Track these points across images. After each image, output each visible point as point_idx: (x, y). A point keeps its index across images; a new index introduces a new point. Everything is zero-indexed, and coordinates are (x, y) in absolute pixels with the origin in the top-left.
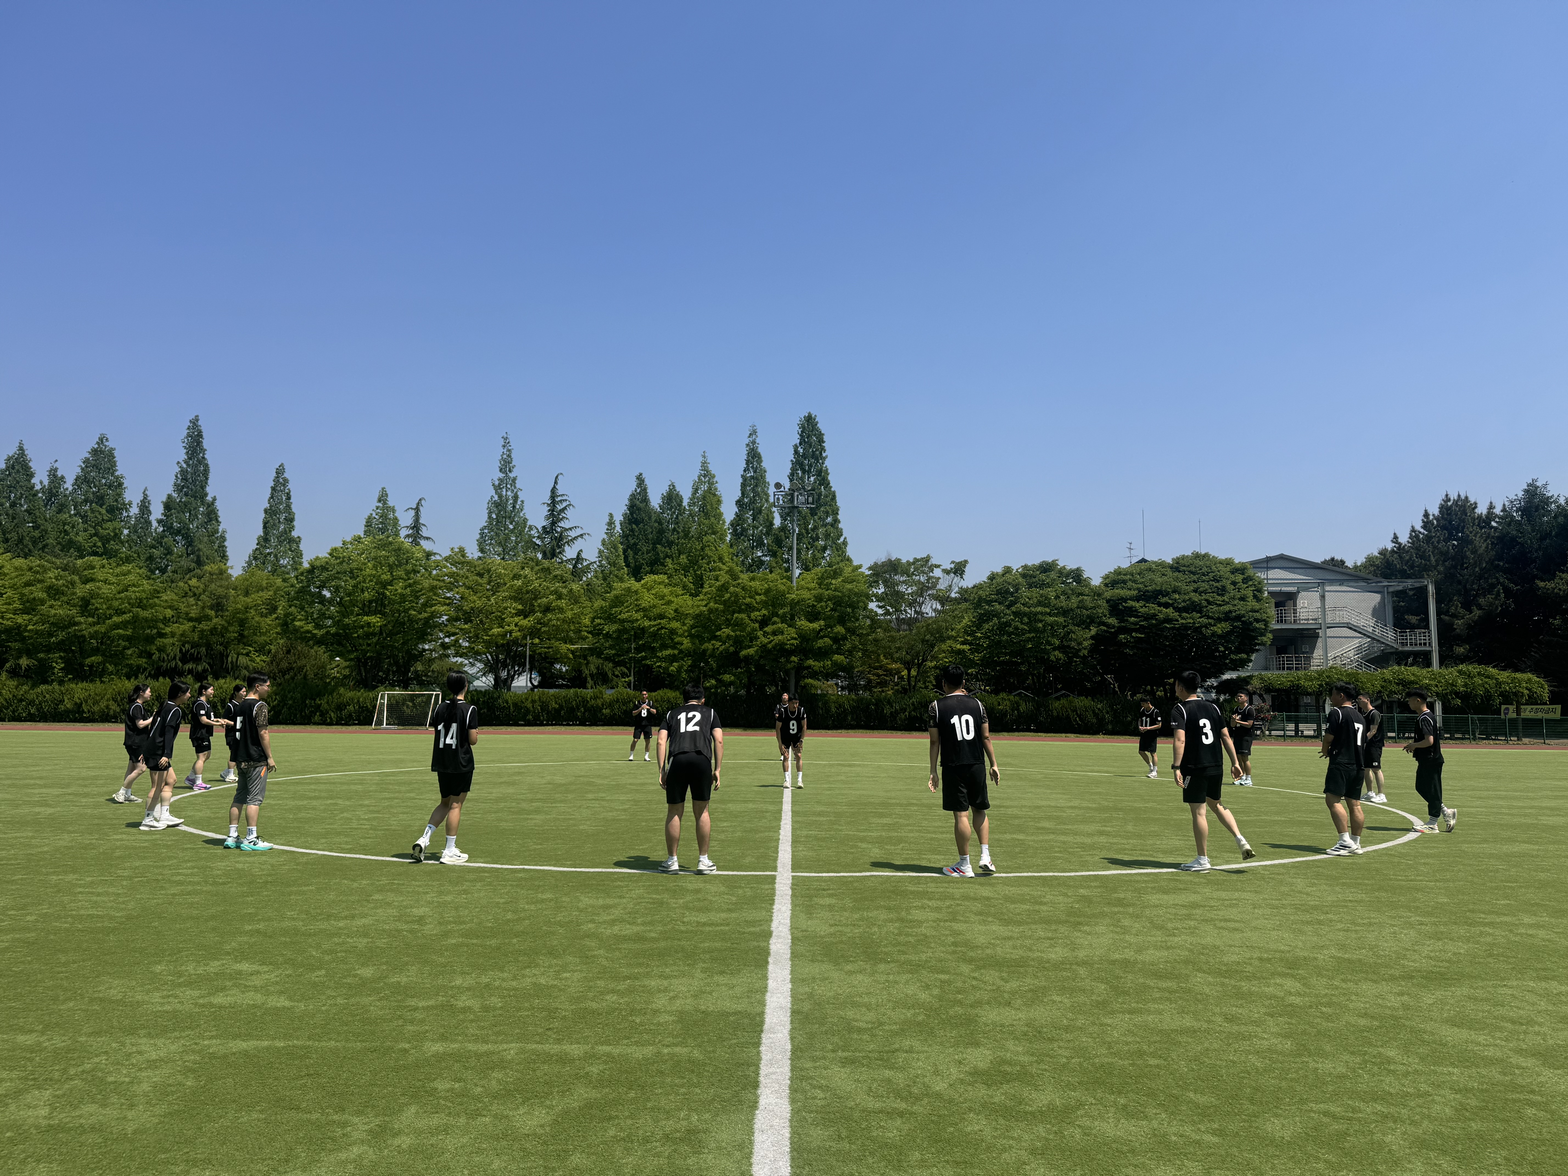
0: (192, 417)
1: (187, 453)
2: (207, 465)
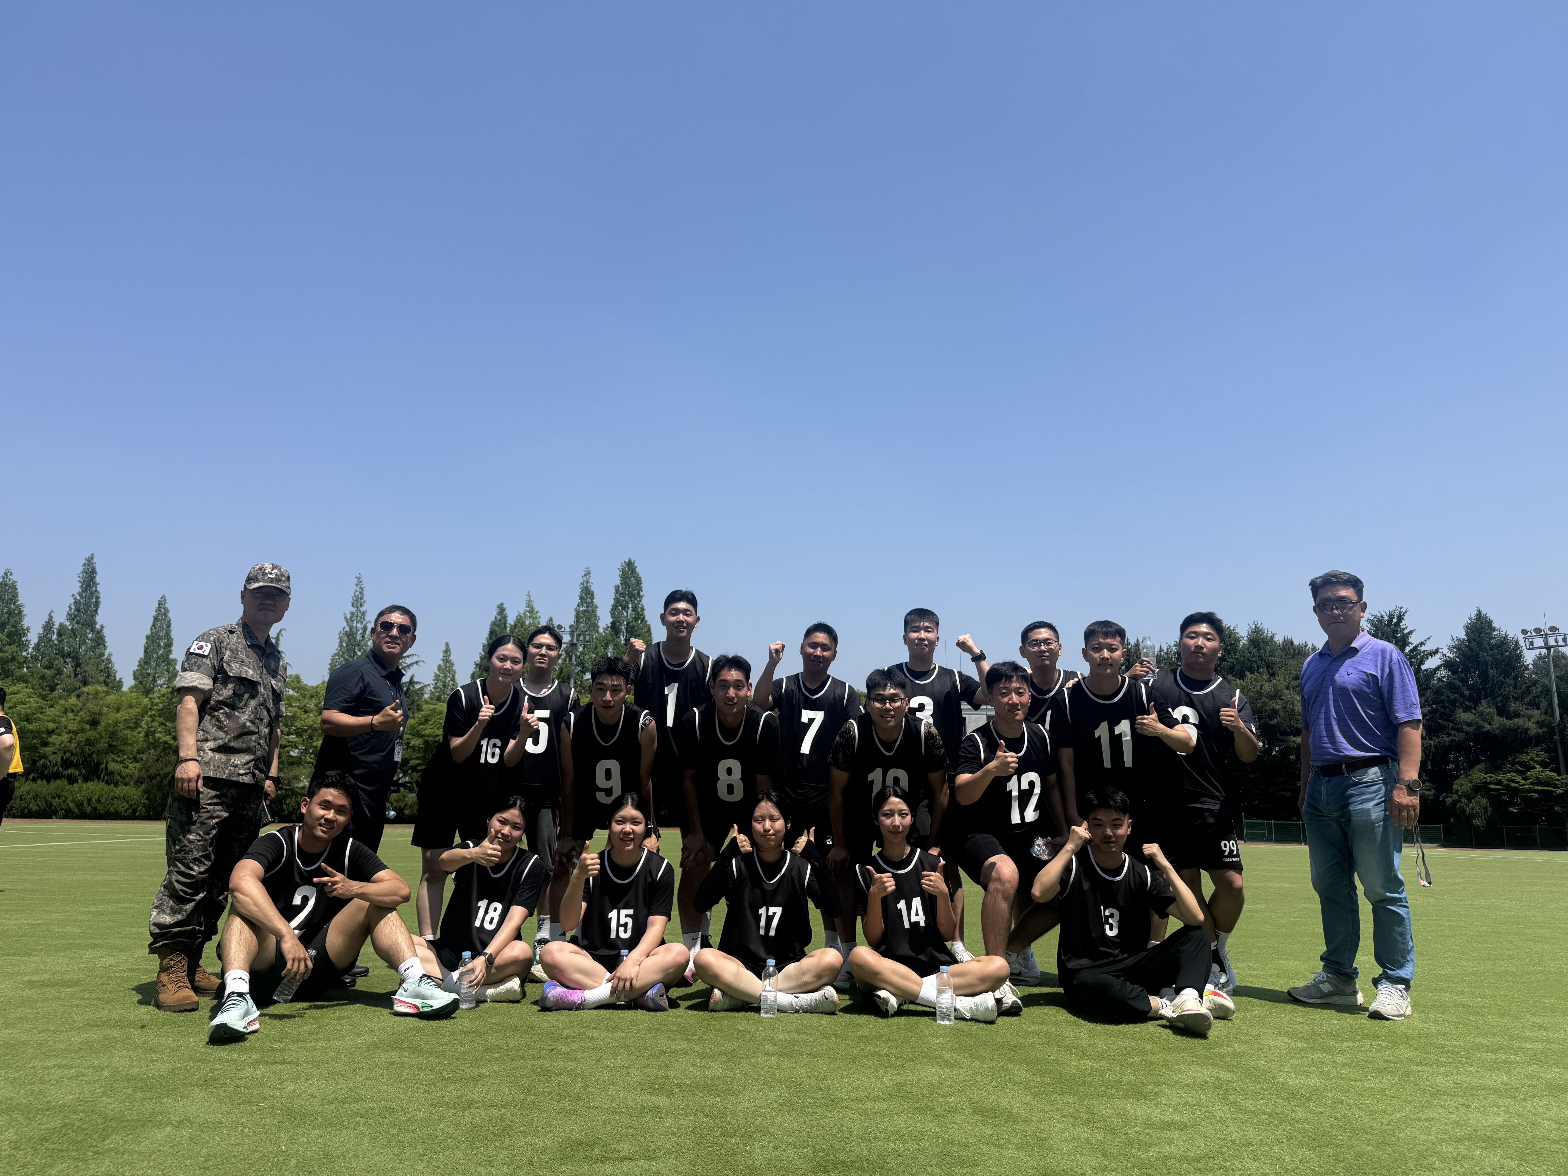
0: (88, 555)
1: (82, 586)
2: (98, 598)
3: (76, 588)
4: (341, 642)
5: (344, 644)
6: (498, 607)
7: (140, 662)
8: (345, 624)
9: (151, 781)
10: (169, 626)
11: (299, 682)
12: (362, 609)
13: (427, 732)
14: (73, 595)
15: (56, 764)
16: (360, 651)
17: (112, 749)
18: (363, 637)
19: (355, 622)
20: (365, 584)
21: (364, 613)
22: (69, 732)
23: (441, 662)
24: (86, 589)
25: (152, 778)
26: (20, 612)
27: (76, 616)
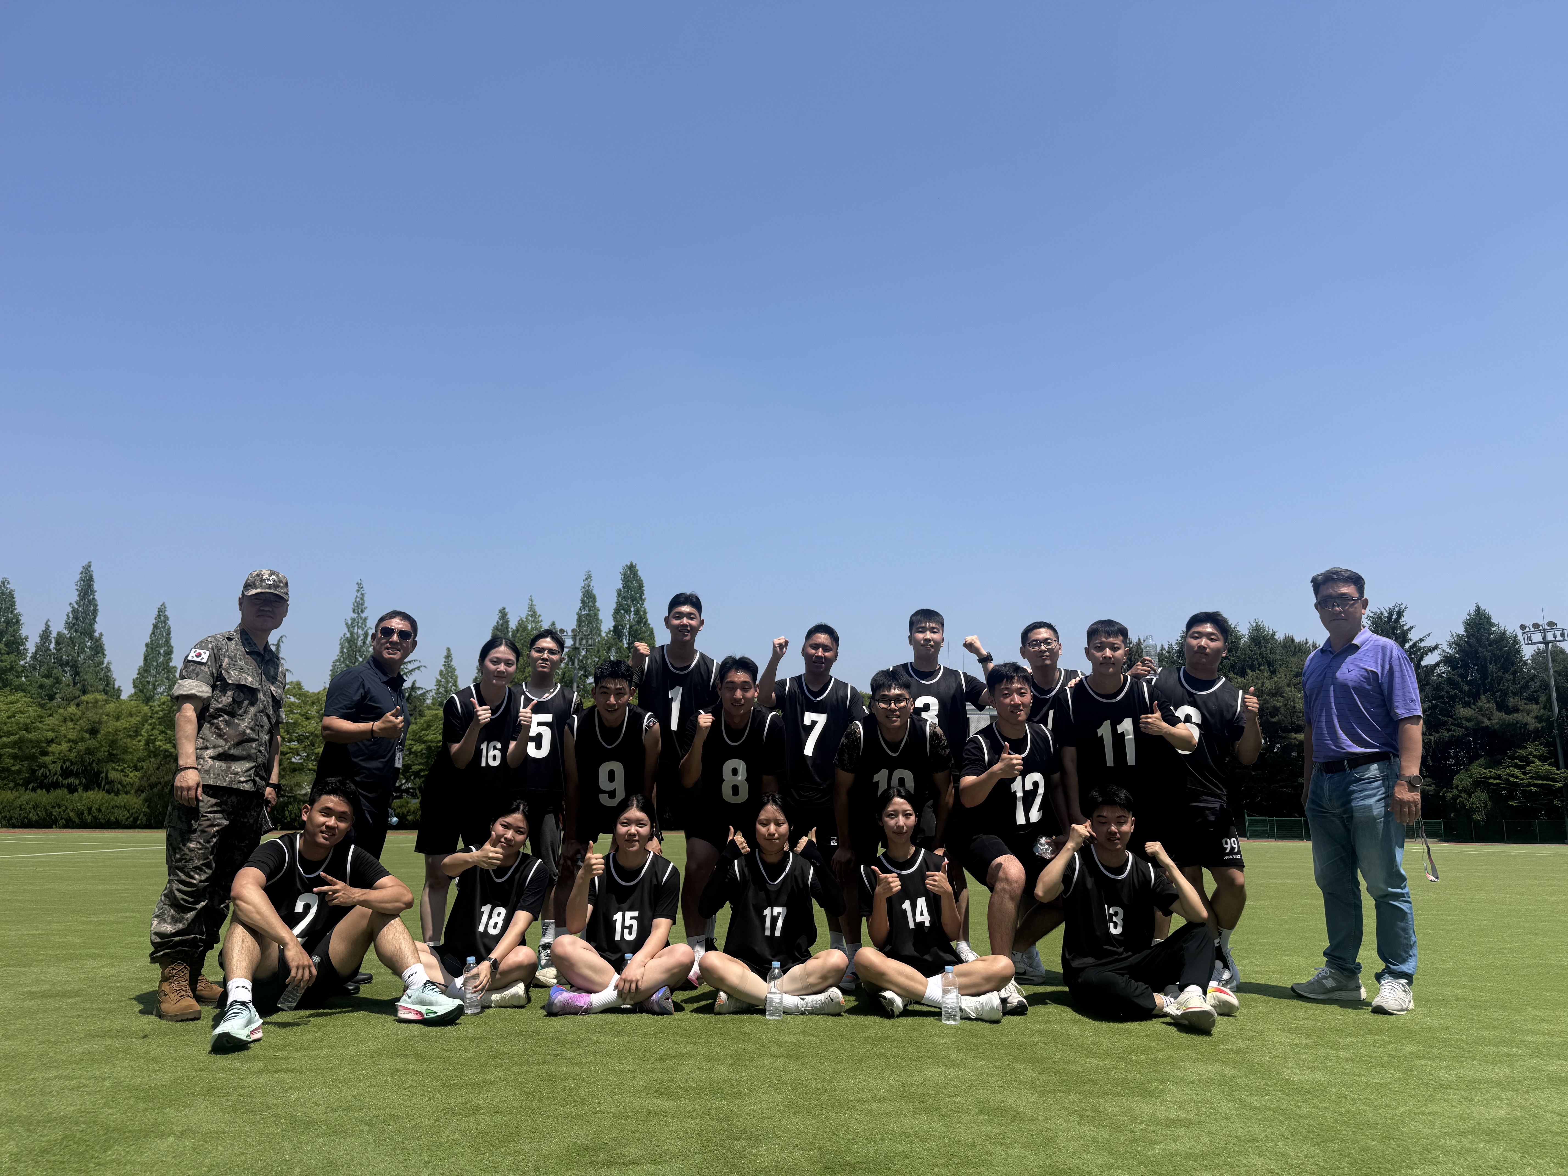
0: (85, 563)
1: (79, 595)
2: (96, 605)
3: (74, 597)
4: (342, 648)
5: (345, 650)
6: (500, 612)
7: (139, 670)
8: (346, 630)
9: (151, 789)
10: (169, 634)
11: (300, 688)
12: (363, 615)
13: (429, 738)
14: (71, 604)
15: (56, 773)
16: (361, 657)
17: (112, 758)
18: (364, 643)
19: (356, 628)
20: (366, 590)
21: (365, 619)
22: (69, 741)
23: (443, 668)
24: (85, 594)
25: (152, 786)
26: (18, 621)
27: (74, 624)
